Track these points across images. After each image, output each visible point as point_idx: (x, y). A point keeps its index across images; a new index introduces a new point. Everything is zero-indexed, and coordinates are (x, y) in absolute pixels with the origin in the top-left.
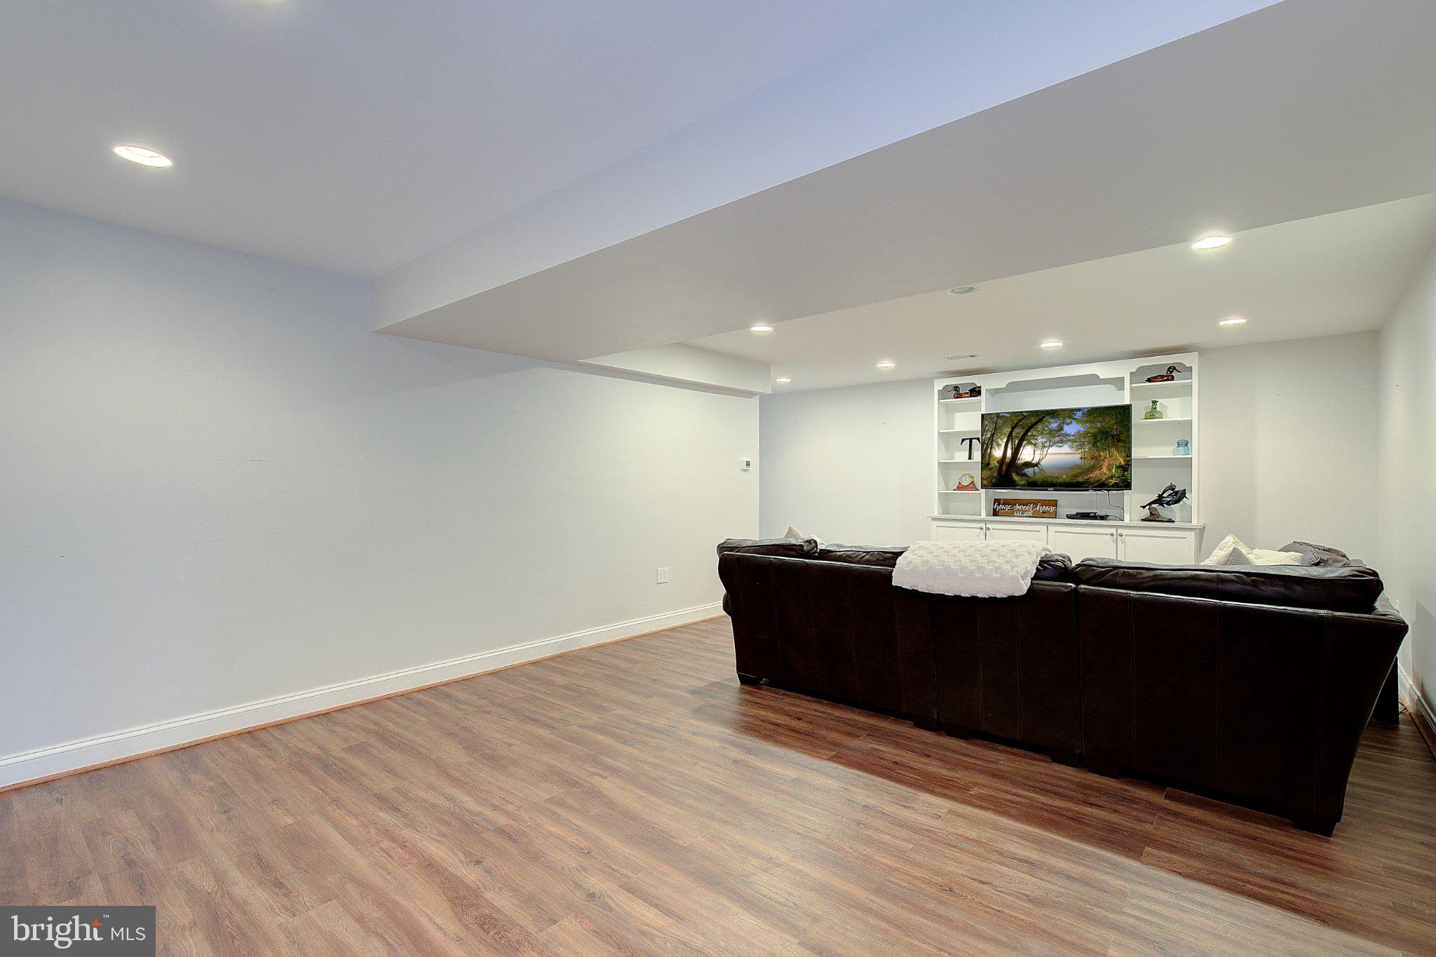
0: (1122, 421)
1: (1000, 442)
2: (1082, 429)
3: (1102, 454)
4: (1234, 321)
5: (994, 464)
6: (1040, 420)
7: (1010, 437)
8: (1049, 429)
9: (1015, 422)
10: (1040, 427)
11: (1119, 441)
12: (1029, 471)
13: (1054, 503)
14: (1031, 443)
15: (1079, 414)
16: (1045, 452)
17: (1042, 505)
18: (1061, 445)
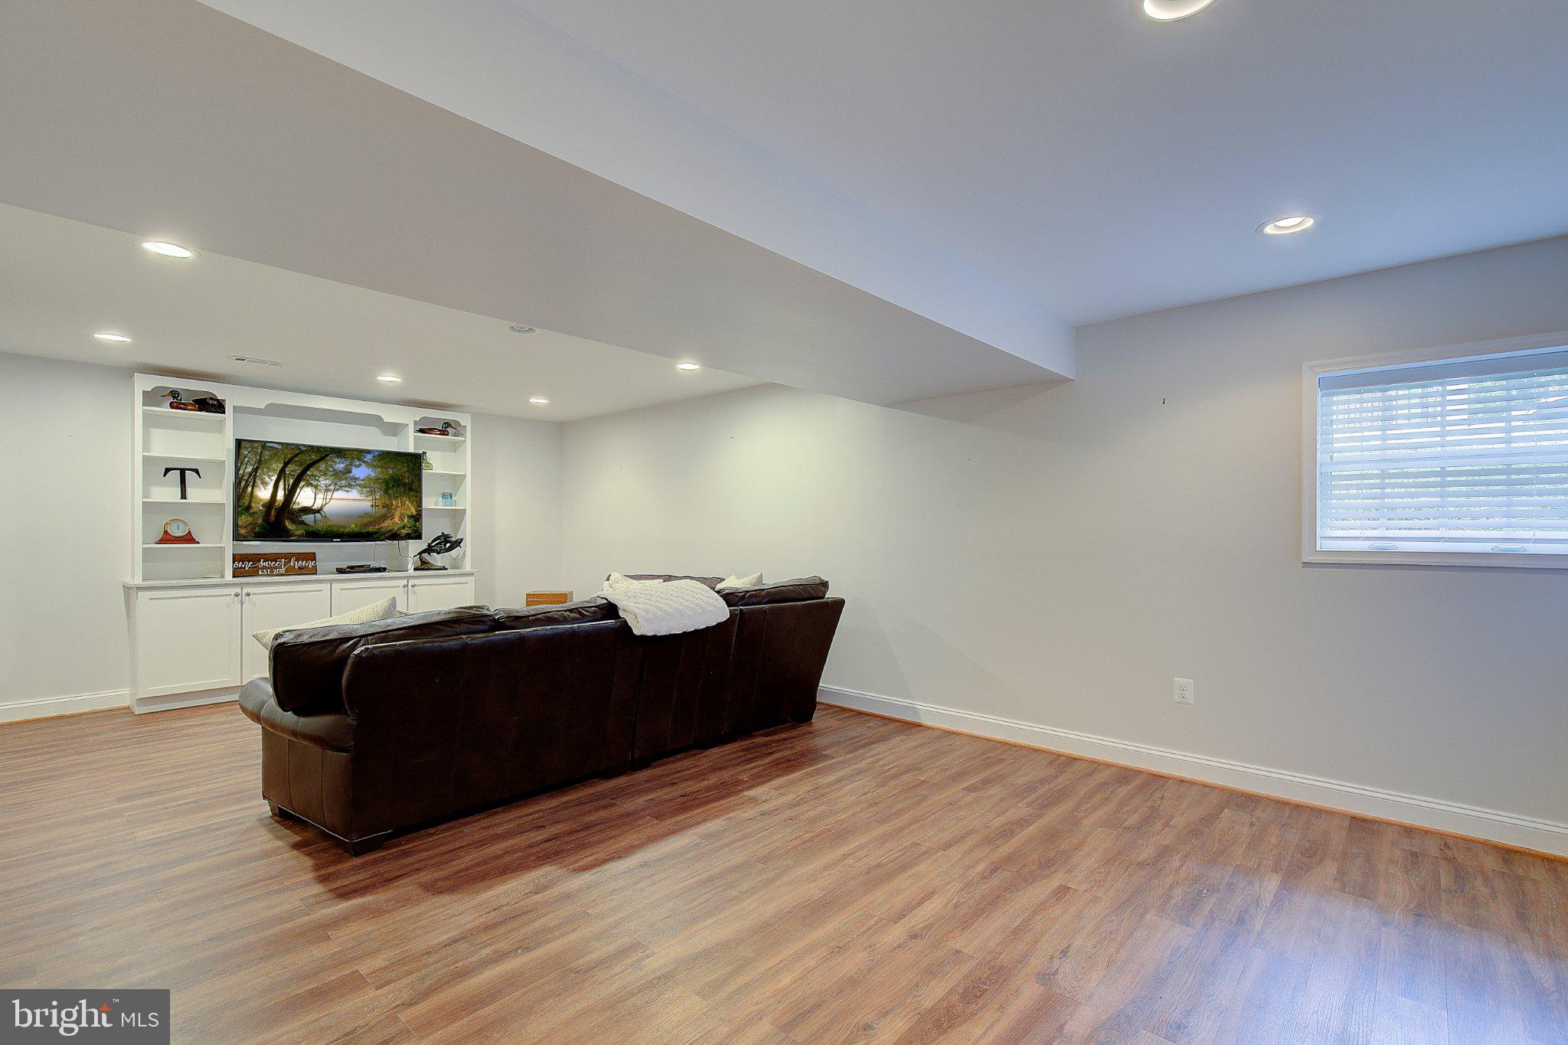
0: (413, 470)
1: (267, 479)
2: (373, 474)
3: (394, 502)
4: (539, 401)
5: (258, 507)
6: (322, 459)
7: (282, 474)
8: (334, 470)
9: (289, 456)
10: (322, 466)
11: (411, 489)
12: (308, 518)
13: (312, 557)
14: (310, 485)
15: (369, 457)
16: (329, 497)
17: (297, 560)
18: (348, 489)
